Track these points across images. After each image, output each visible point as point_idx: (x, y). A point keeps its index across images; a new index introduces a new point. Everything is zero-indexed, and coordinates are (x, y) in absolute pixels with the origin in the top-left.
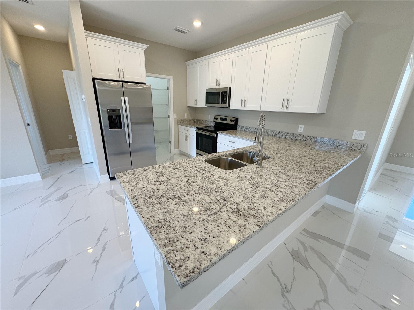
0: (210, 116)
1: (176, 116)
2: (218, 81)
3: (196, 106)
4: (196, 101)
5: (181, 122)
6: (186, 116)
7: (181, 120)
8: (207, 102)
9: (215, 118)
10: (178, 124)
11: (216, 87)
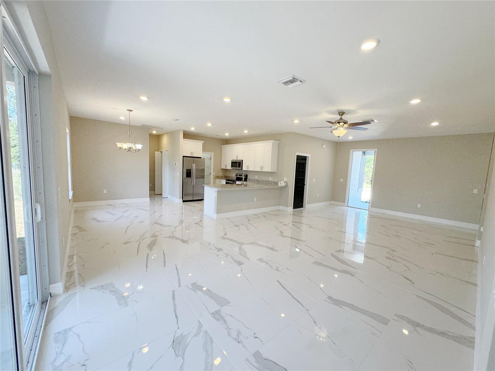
0: (234, 174)
1: (214, 174)
2: (237, 156)
3: (226, 168)
4: (226, 165)
5: (217, 177)
6: (220, 174)
7: (217, 176)
8: (232, 166)
9: (237, 175)
10: (215, 178)
11: (236, 159)
